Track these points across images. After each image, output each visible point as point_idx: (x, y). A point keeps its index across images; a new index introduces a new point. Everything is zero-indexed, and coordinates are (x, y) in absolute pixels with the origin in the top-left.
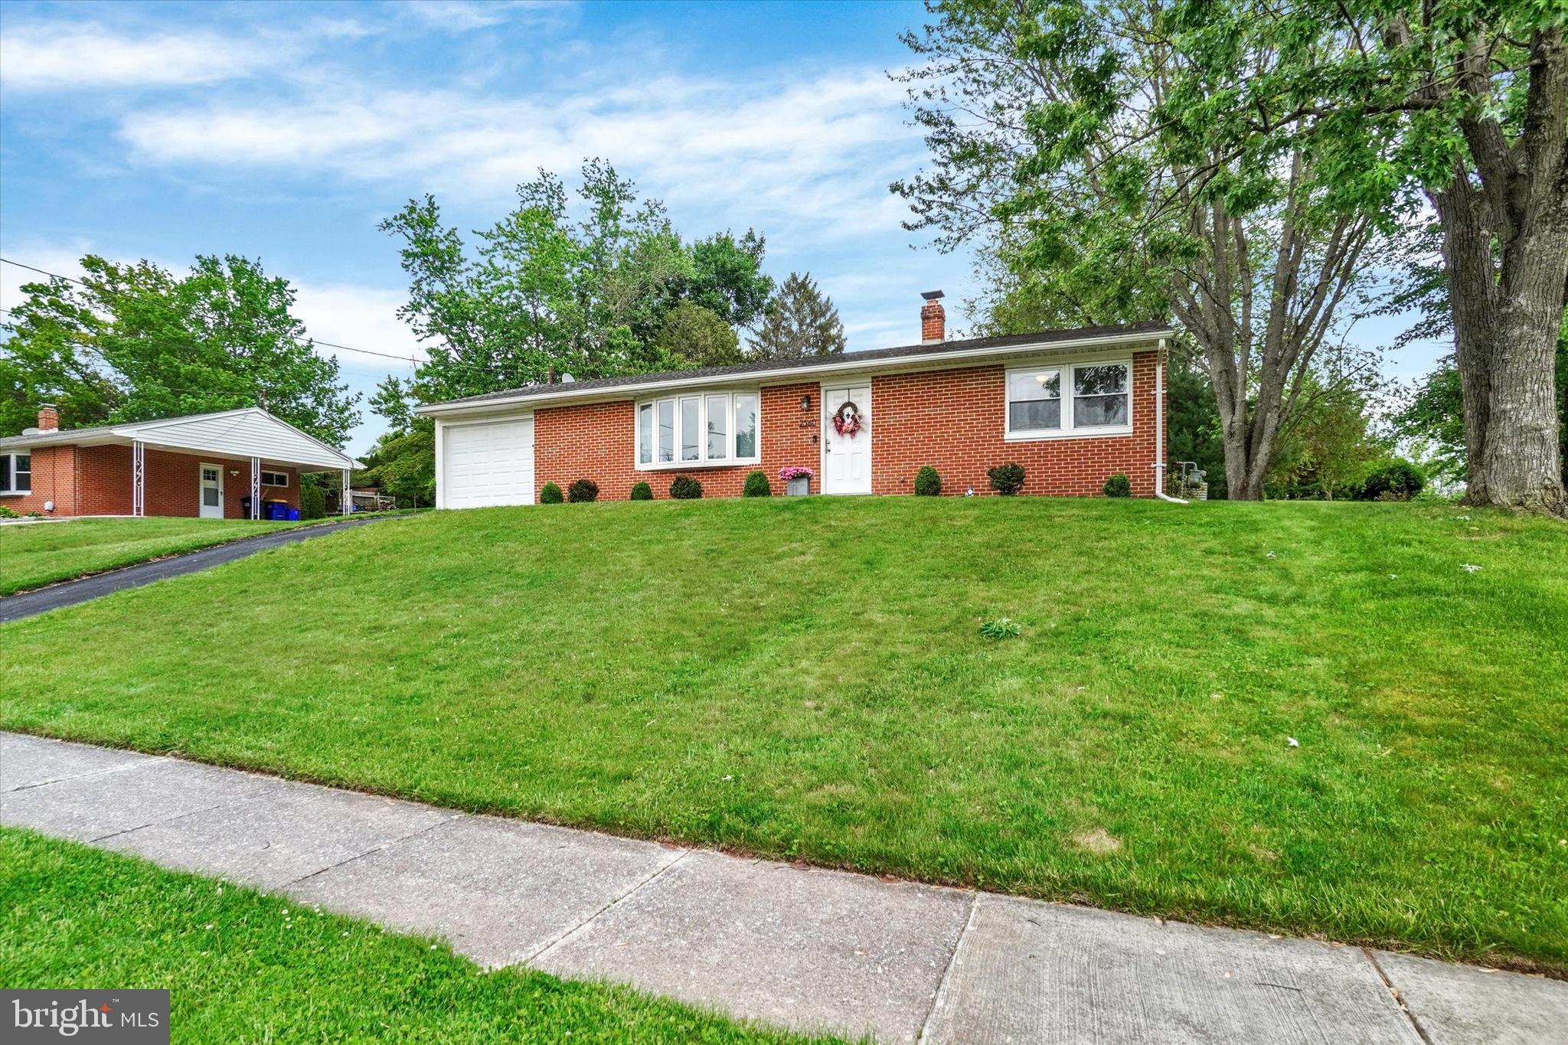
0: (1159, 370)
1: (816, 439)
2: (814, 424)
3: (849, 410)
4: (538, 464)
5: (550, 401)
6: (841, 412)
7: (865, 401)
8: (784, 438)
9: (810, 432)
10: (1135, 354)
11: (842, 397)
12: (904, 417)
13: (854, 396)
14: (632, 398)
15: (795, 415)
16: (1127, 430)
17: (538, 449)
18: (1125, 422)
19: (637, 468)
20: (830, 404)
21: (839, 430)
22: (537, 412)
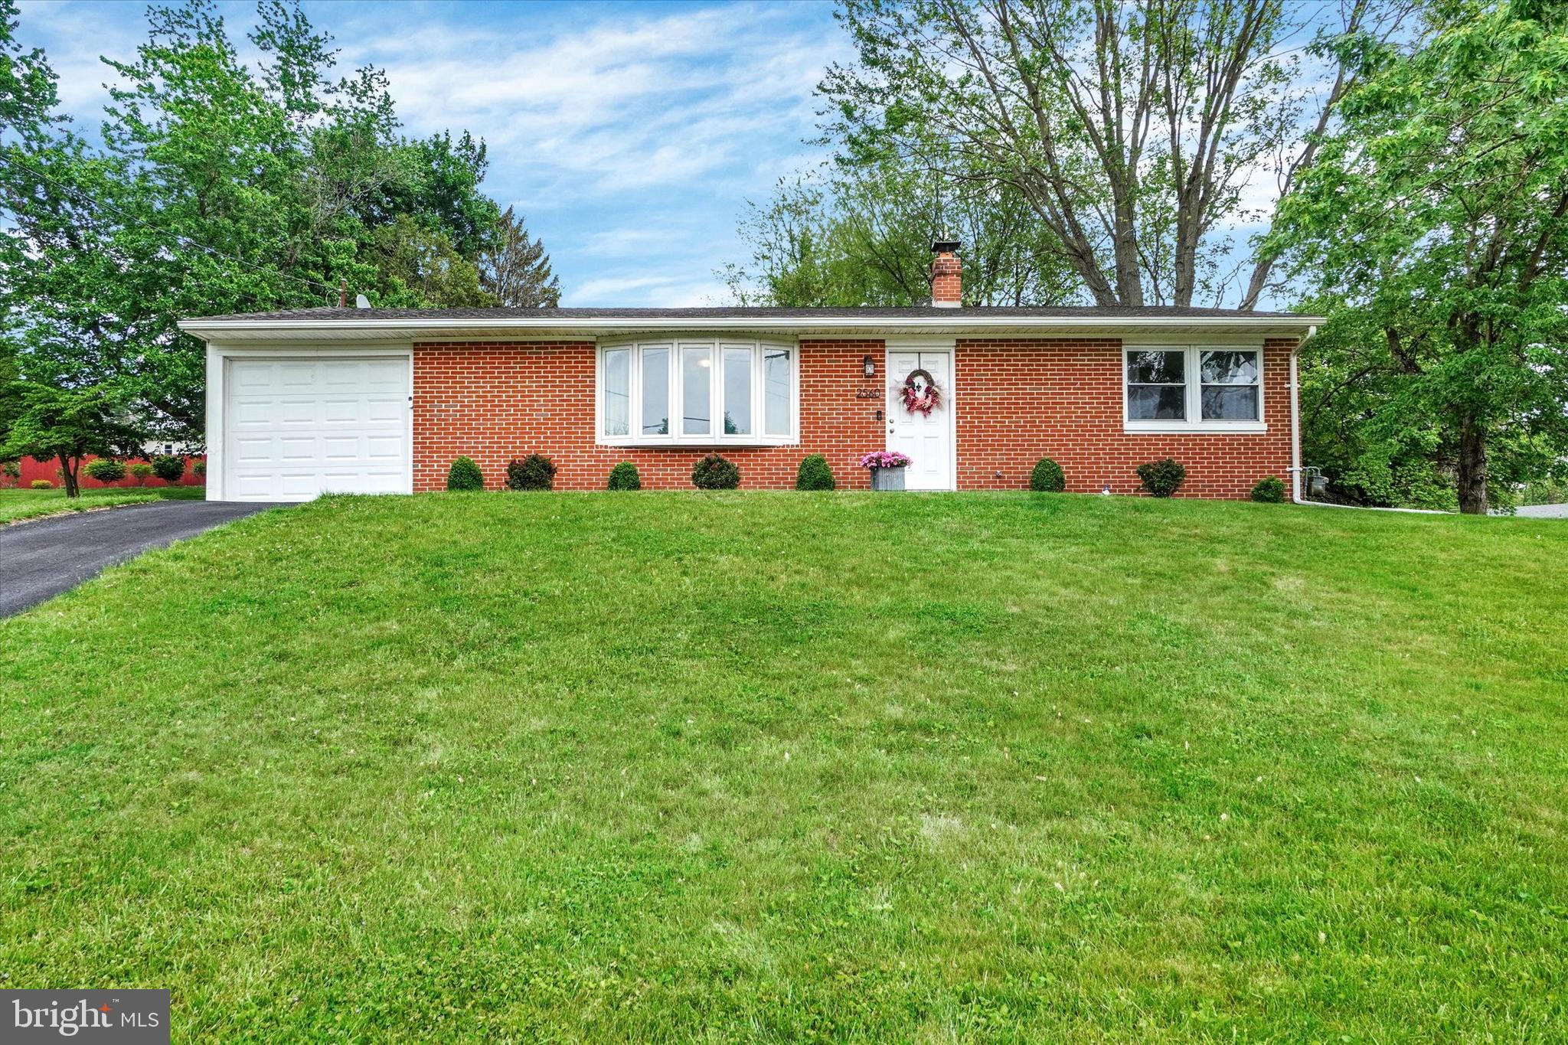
0: (1294, 362)
1: (880, 415)
2: (875, 395)
3: (919, 380)
4: (420, 428)
5: (441, 332)
6: (910, 381)
7: (944, 371)
8: (834, 411)
9: (871, 407)
10: (1266, 340)
11: (909, 362)
12: (998, 394)
13: (928, 362)
14: (593, 339)
15: (851, 382)
16: (1259, 427)
17: (420, 405)
18: (1256, 417)
19: (598, 442)
20: (896, 370)
21: (911, 404)
22: (417, 347)
